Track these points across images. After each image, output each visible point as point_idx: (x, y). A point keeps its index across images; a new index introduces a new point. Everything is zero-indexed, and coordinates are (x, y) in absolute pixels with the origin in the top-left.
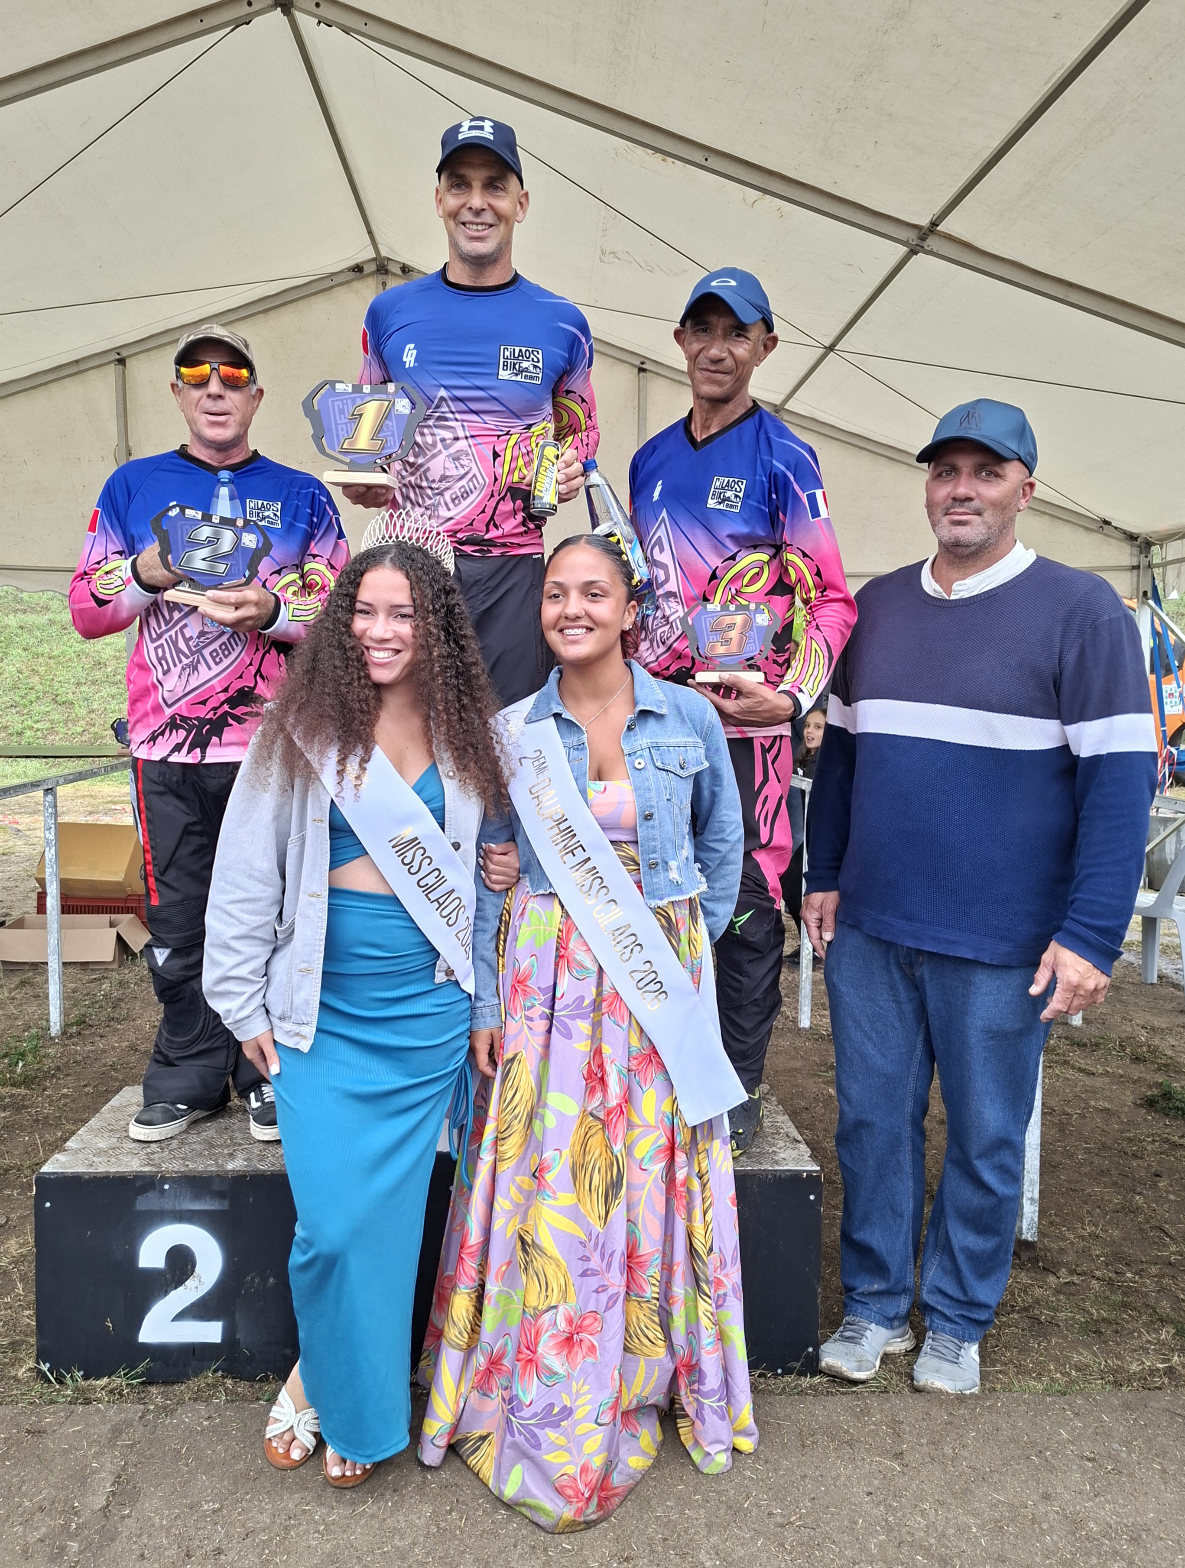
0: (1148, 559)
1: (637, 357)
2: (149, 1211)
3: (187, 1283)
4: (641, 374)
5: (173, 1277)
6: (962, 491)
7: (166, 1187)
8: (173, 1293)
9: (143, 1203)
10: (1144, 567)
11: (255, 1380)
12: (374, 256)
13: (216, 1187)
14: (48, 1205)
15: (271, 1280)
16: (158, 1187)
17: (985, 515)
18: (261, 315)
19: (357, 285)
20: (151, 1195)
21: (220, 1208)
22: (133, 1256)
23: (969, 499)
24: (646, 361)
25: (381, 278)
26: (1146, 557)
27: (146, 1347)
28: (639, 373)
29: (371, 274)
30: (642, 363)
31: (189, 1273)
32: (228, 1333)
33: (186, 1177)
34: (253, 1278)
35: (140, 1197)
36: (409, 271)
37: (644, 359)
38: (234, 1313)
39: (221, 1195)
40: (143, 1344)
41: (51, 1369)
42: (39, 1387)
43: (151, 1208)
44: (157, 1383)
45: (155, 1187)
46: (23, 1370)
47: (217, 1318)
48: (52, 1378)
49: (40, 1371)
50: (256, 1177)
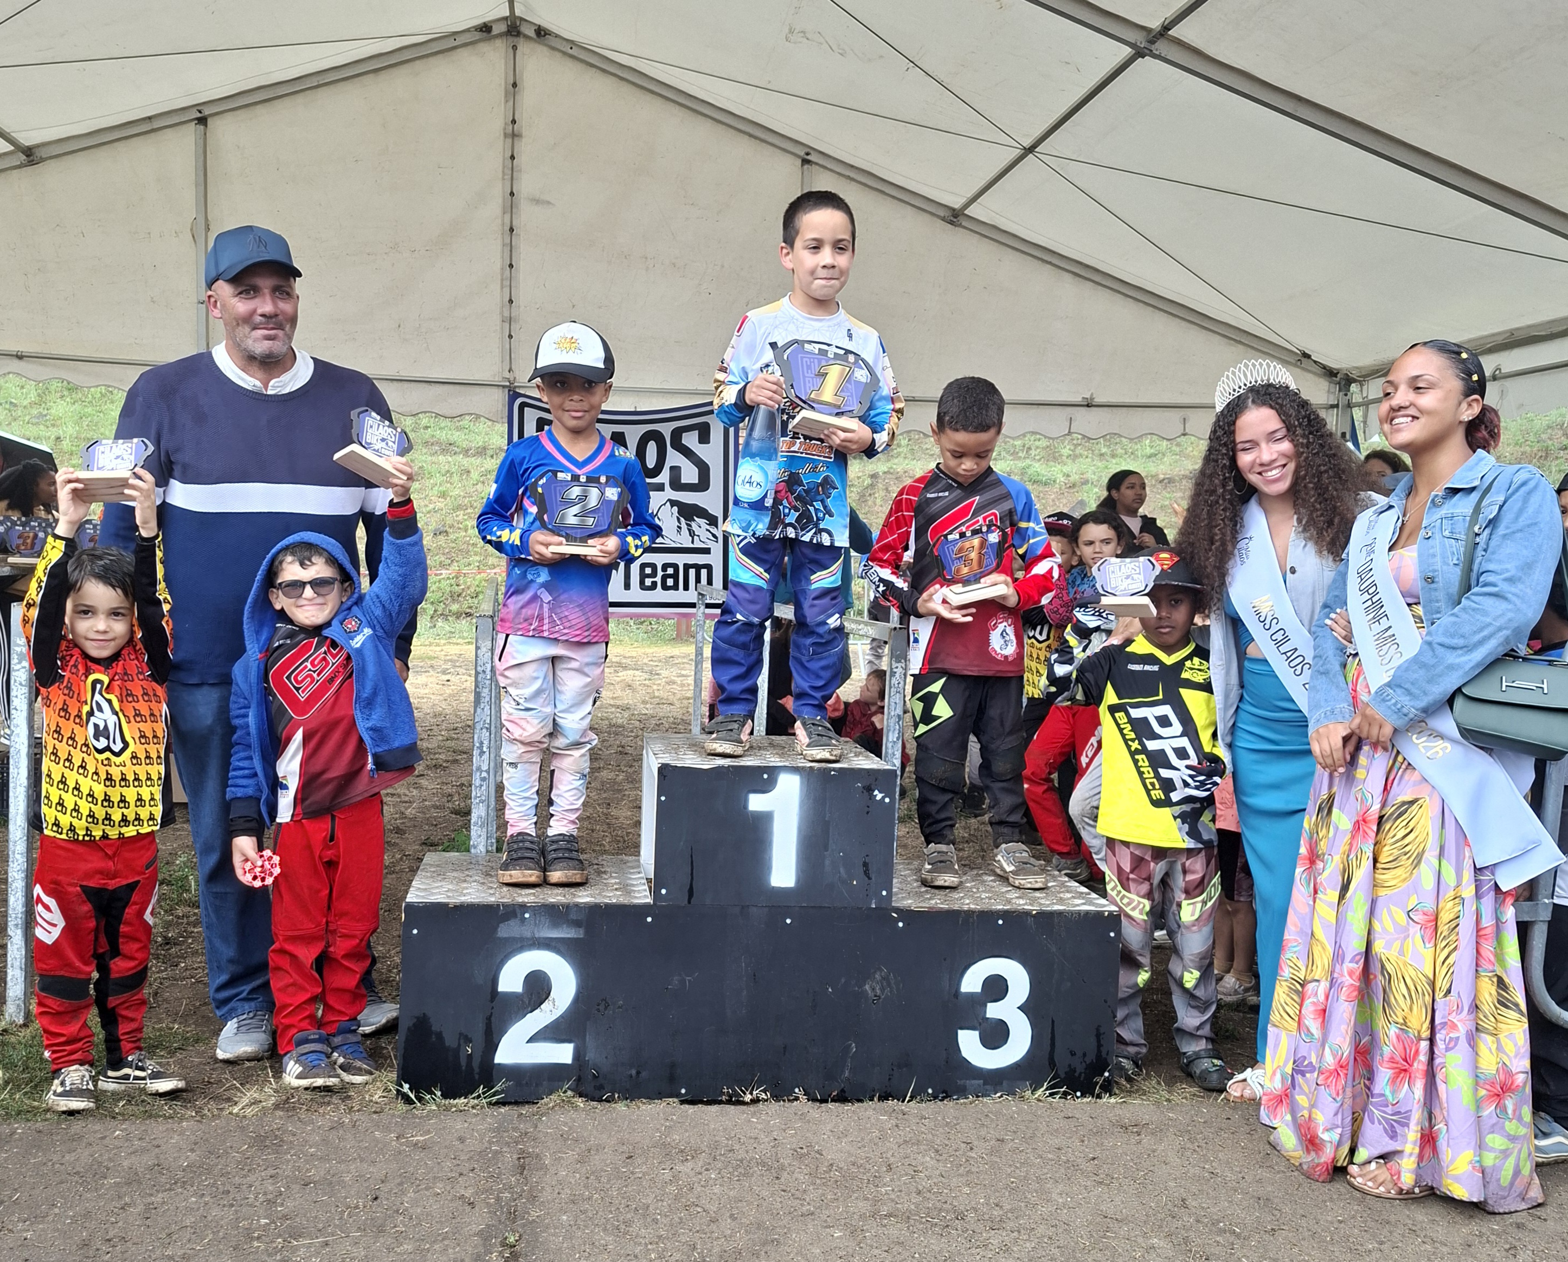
0: (1347, 398)
1: (801, 147)
2: (509, 939)
3: (542, 1007)
4: (806, 167)
5: (530, 1001)
7: (527, 915)
8: (529, 1015)
9: (506, 930)
10: (1343, 406)
11: (602, 1101)
12: (508, 14)
13: (573, 916)
14: (415, 931)
16: (519, 915)
19: (484, 47)
20: (512, 922)
21: (576, 937)
22: (494, 981)
24: (812, 152)
25: (511, 39)
26: (1346, 395)
27: (500, 1066)
28: (802, 165)
29: (500, 35)
30: (808, 154)
31: (544, 998)
32: (577, 1055)
33: (545, 906)
35: (502, 925)
36: (546, 34)
37: (810, 150)
38: (585, 1036)
39: (577, 924)
40: (499, 1064)
41: (410, 1089)
42: (401, 1106)
43: (513, 935)
44: (510, 1103)
45: (516, 916)
46: (377, 1096)
47: (569, 1041)
48: (412, 1096)
49: (399, 1093)
50: (610, 907)
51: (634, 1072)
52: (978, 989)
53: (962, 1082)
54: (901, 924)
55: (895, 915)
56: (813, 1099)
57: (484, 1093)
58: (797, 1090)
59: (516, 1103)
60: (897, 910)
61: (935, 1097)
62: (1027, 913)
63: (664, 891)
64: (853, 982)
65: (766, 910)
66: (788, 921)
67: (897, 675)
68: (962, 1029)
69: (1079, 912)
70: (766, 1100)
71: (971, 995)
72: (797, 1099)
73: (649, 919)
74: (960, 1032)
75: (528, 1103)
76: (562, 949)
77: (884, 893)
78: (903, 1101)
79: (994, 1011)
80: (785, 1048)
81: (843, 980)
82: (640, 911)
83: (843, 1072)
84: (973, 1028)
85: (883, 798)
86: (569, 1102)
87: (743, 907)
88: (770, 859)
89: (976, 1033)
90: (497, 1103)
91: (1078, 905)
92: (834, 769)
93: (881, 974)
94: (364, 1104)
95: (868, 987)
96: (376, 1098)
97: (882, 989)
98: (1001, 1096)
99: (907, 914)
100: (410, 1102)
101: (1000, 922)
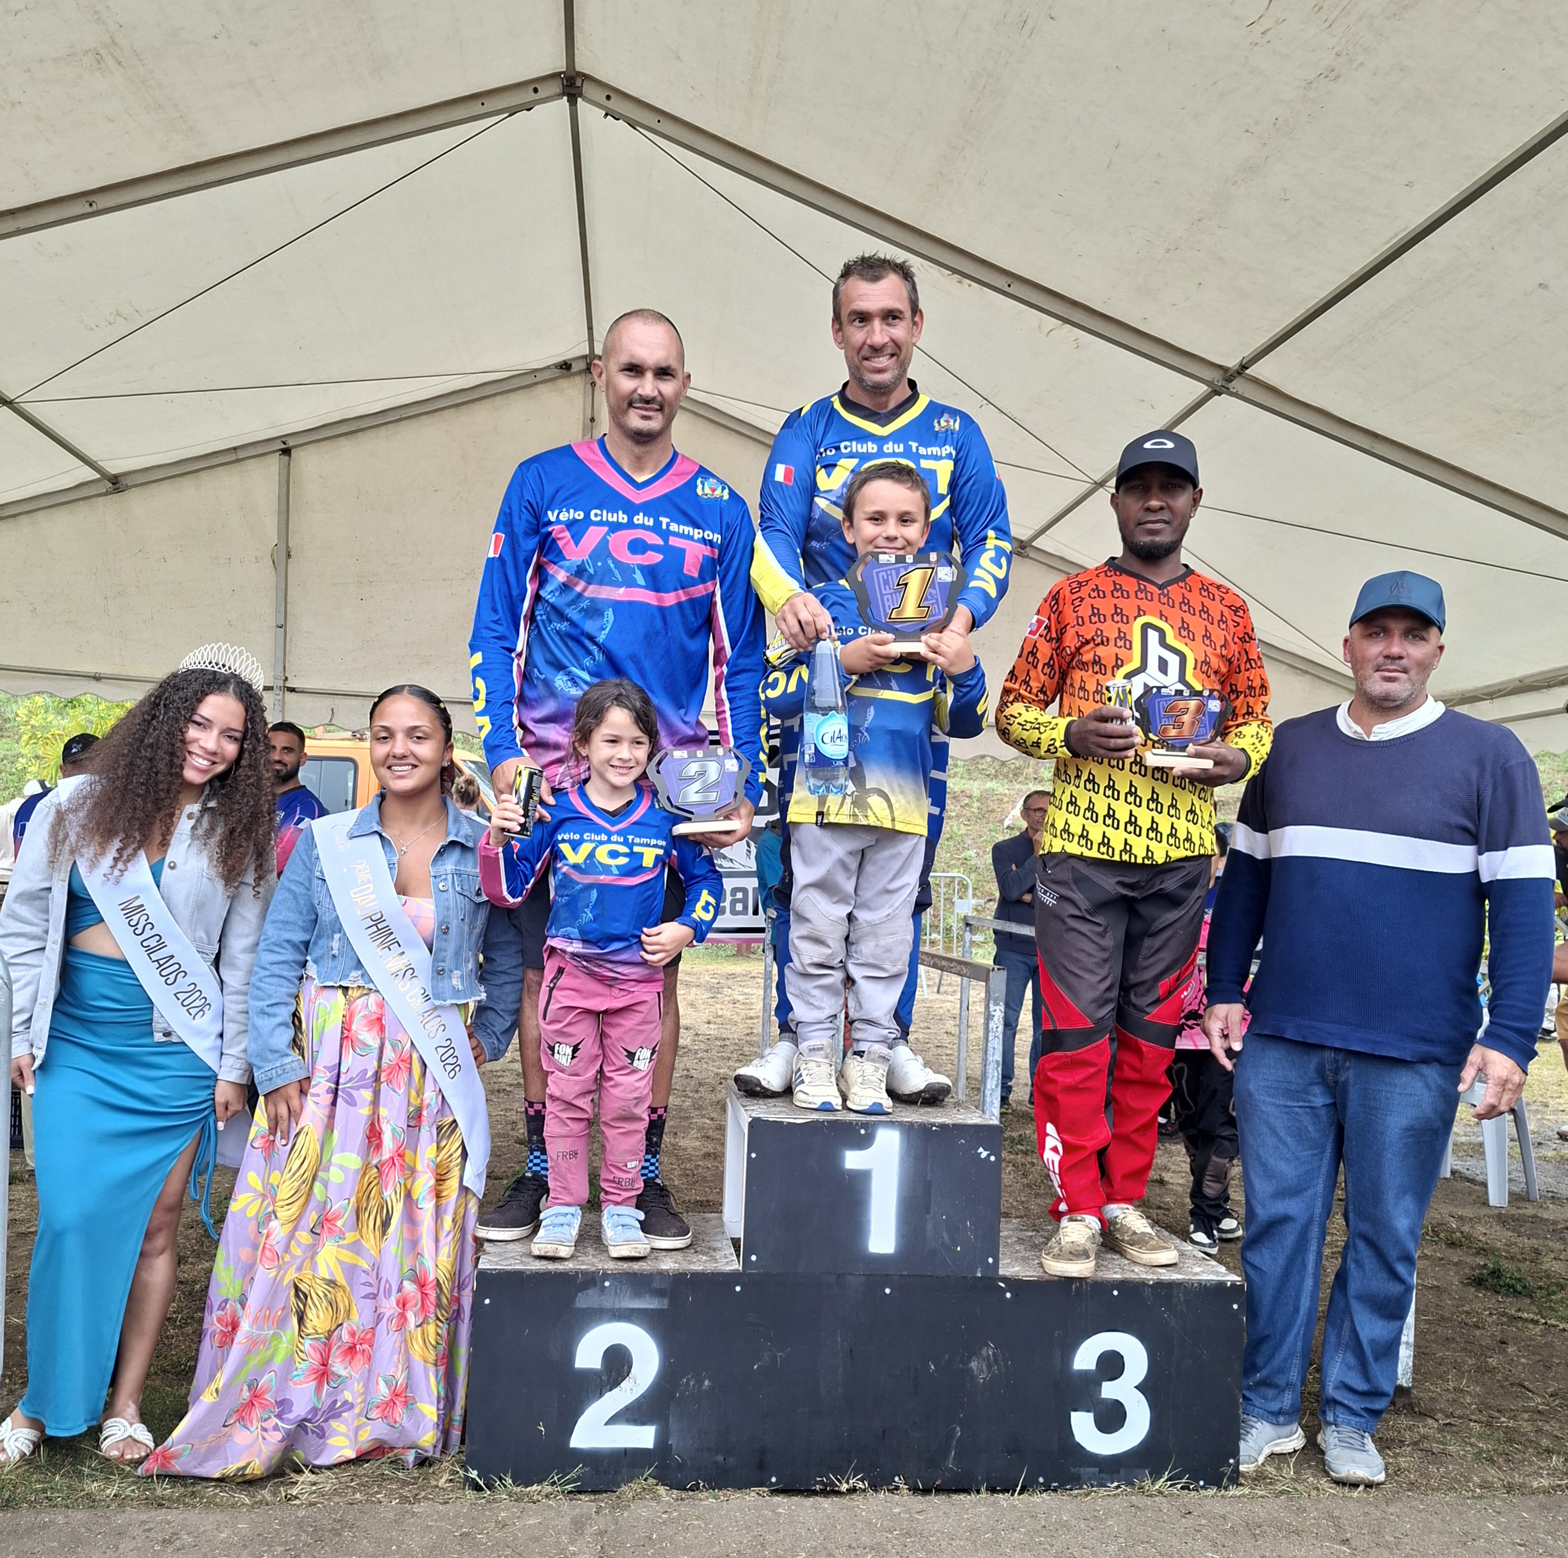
2: (589, 1309)
3: (622, 1384)
5: (608, 1378)
7: (607, 1284)
8: (608, 1395)
9: (584, 1301)
11: (686, 1489)
12: (587, 352)
13: (656, 1285)
14: (487, 1301)
15: (706, 1382)
16: (598, 1285)
20: (591, 1292)
21: (659, 1307)
22: (569, 1354)
27: (575, 1450)
31: (625, 1374)
32: (662, 1439)
33: (627, 1273)
34: (688, 1380)
35: (580, 1294)
38: (667, 1417)
39: (661, 1293)
40: (574, 1449)
41: (480, 1475)
42: (470, 1494)
43: (592, 1306)
44: (586, 1492)
45: (595, 1285)
46: (443, 1480)
47: (650, 1423)
48: (481, 1483)
49: (467, 1478)
50: (696, 1275)
51: (720, 1458)
52: (1092, 1366)
53: (1076, 1469)
54: (1008, 1295)
55: (1002, 1285)
56: (914, 1490)
58: (897, 1479)
59: (594, 1492)
60: (1005, 1279)
61: (1047, 1488)
62: (1143, 1284)
63: (754, 1258)
64: (958, 1359)
65: (863, 1279)
66: (888, 1291)
68: (1075, 1410)
69: (1200, 1283)
70: (864, 1490)
71: (1085, 1374)
72: (897, 1488)
73: (738, 1289)
74: (1073, 1414)
75: (606, 1492)
76: (645, 1321)
77: (990, 1260)
78: (1013, 1495)
79: (1109, 1390)
80: (884, 1432)
81: (947, 1357)
82: (730, 1278)
83: (946, 1459)
84: (1088, 1411)
85: (989, 1156)
86: (650, 1490)
87: (839, 1276)
88: (868, 1222)
89: (1091, 1415)
90: (574, 1491)
91: (1197, 1274)
92: (935, 1125)
93: (989, 1351)
94: (429, 1490)
95: (974, 1365)
96: (441, 1483)
97: (989, 1367)
98: (1118, 1487)
99: (1014, 1284)
100: (478, 1488)
101: (1115, 1293)
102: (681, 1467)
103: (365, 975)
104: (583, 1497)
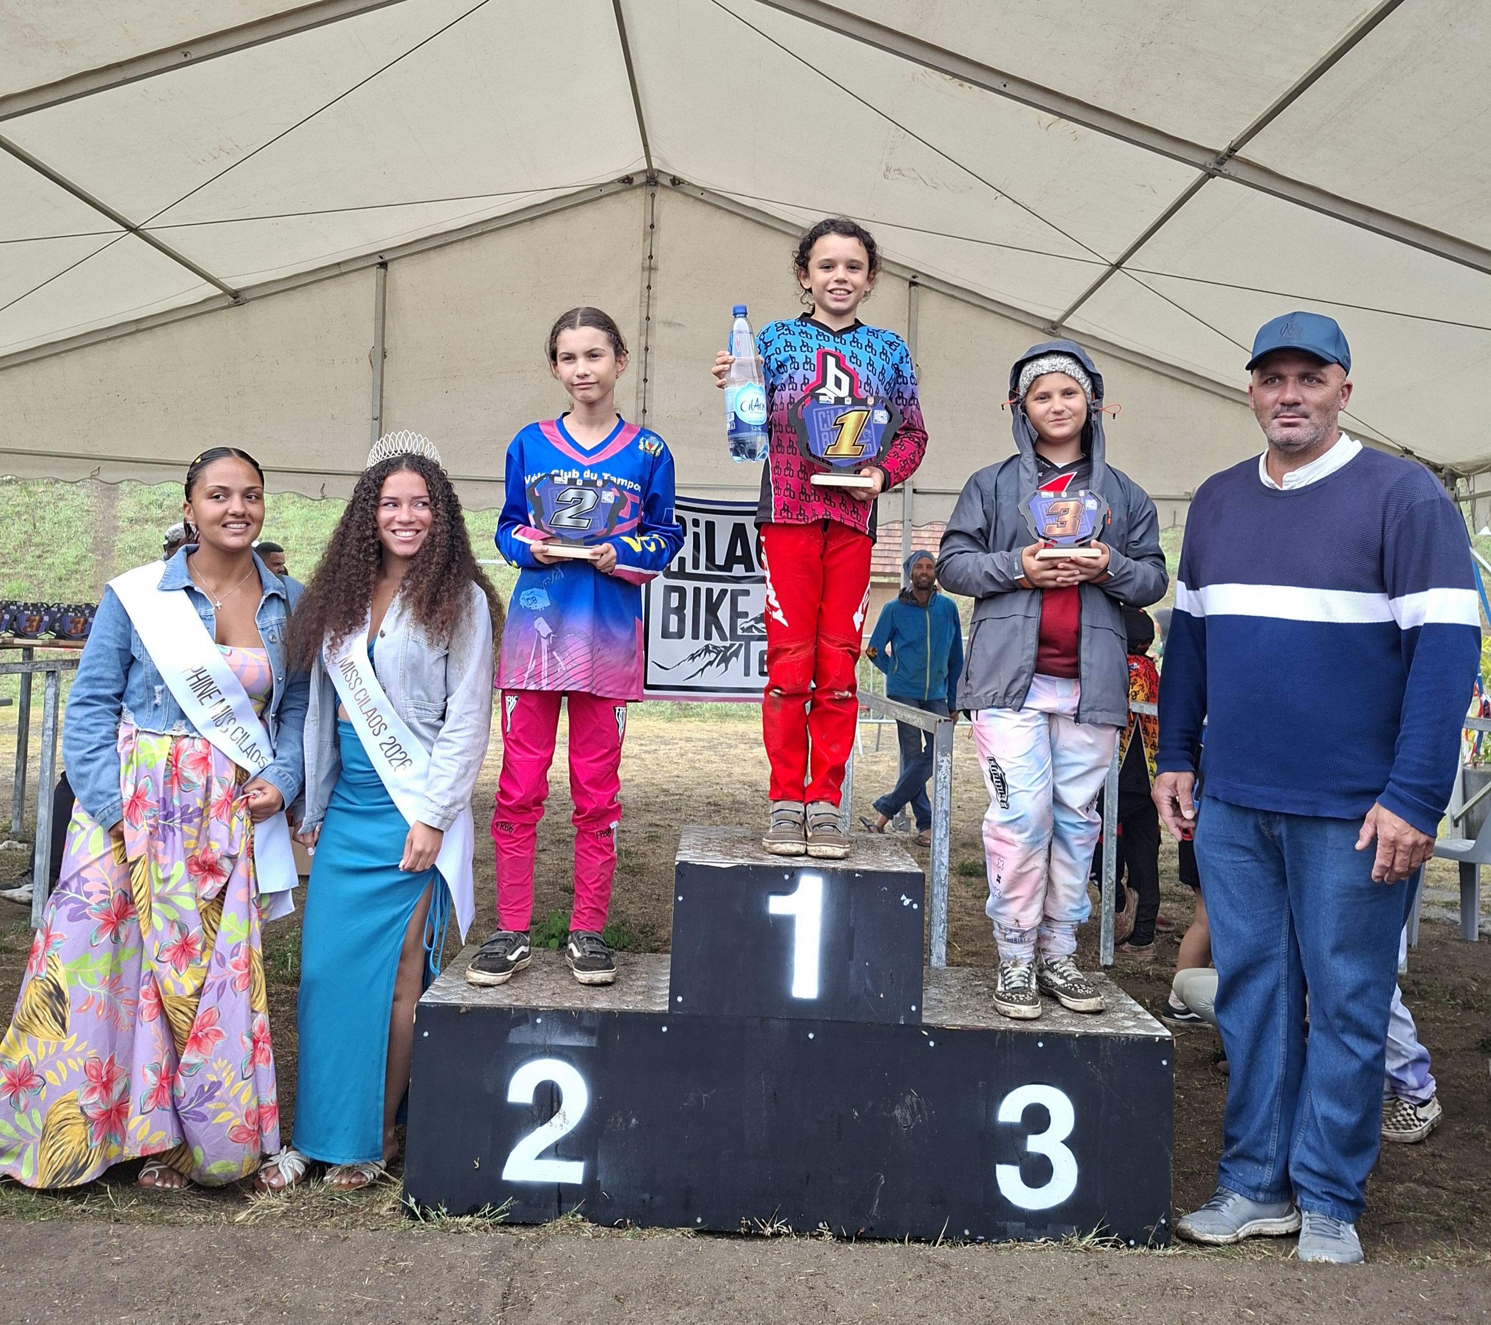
1: (910, 271)
2: (520, 1044)
3: (552, 1120)
4: (913, 288)
5: (539, 1113)
6: (1289, 396)
7: (539, 1021)
8: (538, 1129)
9: (518, 1036)
11: (613, 1226)
12: (646, 167)
13: (586, 1023)
14: (426, 1034)
15: (634, 1121)
16: (530, 1021)
17: (1312, 417)
18: (528, 223)
19: (627, 197)
20: (523, 1028)
21: (588, 1045)
22: (503, 1090)
23: (1297, 404)
24: (918, 275)
25: (649, 188)
28: (910, 286)
29: (640, 185)
30: (914, 277)
31: (555, 1110)
32: (590, 1175)
33: (557, 1010)
34: (616, 1118)
35: (513, 1030)
36: (679, 183)
37: (916, 273)
38: (596, 1154)
39: (590, 1031)
40: (507, 1182)
41: (417, 1204)
42: (405, 1222)
43: (524, 1042)
44: (517, 1224)
45: (528, 1022)
46: (385, 1209)
47: (579, 1159)
48: (418, 1213)
49: (405, 1207)
50: (624, 1014)
51: (647, 1196)
52: (1018, 1118)
53: (1002, 1223)
54: (932, 1044)
55: (925, 1033)
56: (838, 1236)
57: (489, 1212)
58: (820, 1225)
59: (525, 1225)
60: (928, 1027)
61: (973, 1240)
62: (1070, 1036)
63: (680, 999)
64: (881, 1106)
65: (787, 1023)
66: (811, 1036)
67: (943, 769)
68: (1000, 1163)
69: (1127, 1037)
70: (788, 1234)
71: (1010, 1127)
72: (821, 1234)
73: (664, 1029)
74: (998, 1167)
75: (537, 1225)
76: (574, 1058)
77: (914, 1008)
78: (934, 1245)
79: (1035, 1144)
80: (808, 1176)
81: (870, 1104)
82: (657, 1018)
83: (871, 1206)
84: (1014, 1164)
85: (911, 903)
86: (577, 1226)
87: (763, 1019)
88: (792, 966)
89: (1017, 1168)
90: (502, 1224)
91: (1128, 1028)
92: (858, 871)
93: (912, 1098)
94: (369, 1218)
95: (897, 1112)
96: (384, 1211)
97: (913, 1115)
98: (1046, 1242)
99: (939, 1032)
100: (414, 1217)
101: (1041, 1045)
102: (609, 1203)
103: (189, 724)
104: (514, 1230)
